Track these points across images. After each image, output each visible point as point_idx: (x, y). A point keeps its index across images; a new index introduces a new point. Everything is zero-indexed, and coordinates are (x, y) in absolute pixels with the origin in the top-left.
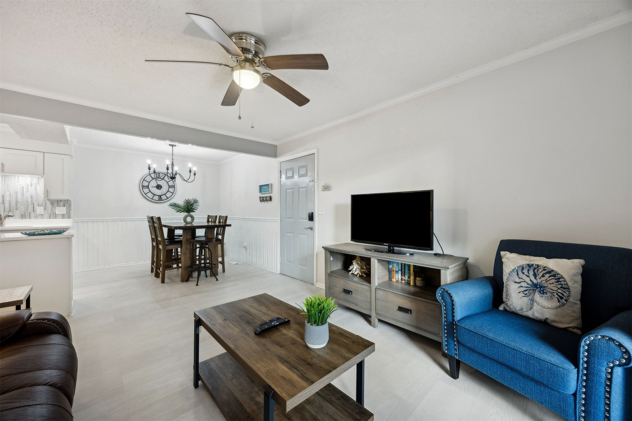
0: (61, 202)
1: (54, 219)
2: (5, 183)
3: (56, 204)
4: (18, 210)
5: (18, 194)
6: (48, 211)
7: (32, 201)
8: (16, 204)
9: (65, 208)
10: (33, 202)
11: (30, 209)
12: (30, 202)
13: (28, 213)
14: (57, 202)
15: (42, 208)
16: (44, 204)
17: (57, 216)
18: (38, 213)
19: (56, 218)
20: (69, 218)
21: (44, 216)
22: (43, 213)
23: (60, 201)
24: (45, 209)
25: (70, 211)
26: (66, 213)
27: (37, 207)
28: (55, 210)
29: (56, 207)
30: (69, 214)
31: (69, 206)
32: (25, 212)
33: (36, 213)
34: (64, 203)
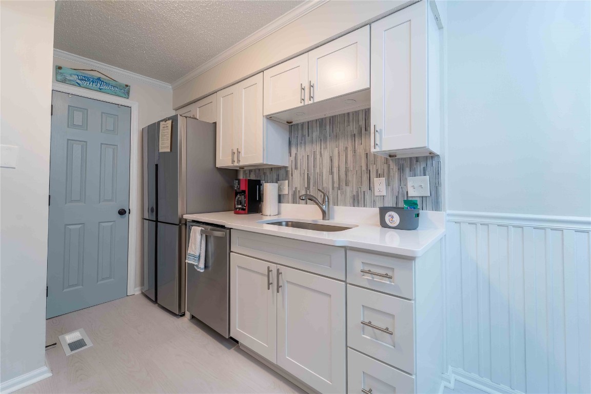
0: (418, 163)
3: (407, 170)
4: (348, 186)
6: (393, 189)
7: (367, 166)
8: (346, 173)
9: (426, 179)
10: (369, 167)
11: (365, 186)
12: (364, 168)
13: (362, 193)
14: (410, 165)
15: (383, 180)
16: (386, 171)
18: (377, 193)
20: (437, 208)
21: (385, 200)
22: (384, 193)
23: (415, 162)
24: (388, 184)
25: (440, 188)
26: (428, 194)
27: (375, 179)
28: (406, 185)
29: (408, 178)
30: (437, 196)
31: (436, 174)
32: (357, 192)
33: (374, 193)
34: (423, 165)
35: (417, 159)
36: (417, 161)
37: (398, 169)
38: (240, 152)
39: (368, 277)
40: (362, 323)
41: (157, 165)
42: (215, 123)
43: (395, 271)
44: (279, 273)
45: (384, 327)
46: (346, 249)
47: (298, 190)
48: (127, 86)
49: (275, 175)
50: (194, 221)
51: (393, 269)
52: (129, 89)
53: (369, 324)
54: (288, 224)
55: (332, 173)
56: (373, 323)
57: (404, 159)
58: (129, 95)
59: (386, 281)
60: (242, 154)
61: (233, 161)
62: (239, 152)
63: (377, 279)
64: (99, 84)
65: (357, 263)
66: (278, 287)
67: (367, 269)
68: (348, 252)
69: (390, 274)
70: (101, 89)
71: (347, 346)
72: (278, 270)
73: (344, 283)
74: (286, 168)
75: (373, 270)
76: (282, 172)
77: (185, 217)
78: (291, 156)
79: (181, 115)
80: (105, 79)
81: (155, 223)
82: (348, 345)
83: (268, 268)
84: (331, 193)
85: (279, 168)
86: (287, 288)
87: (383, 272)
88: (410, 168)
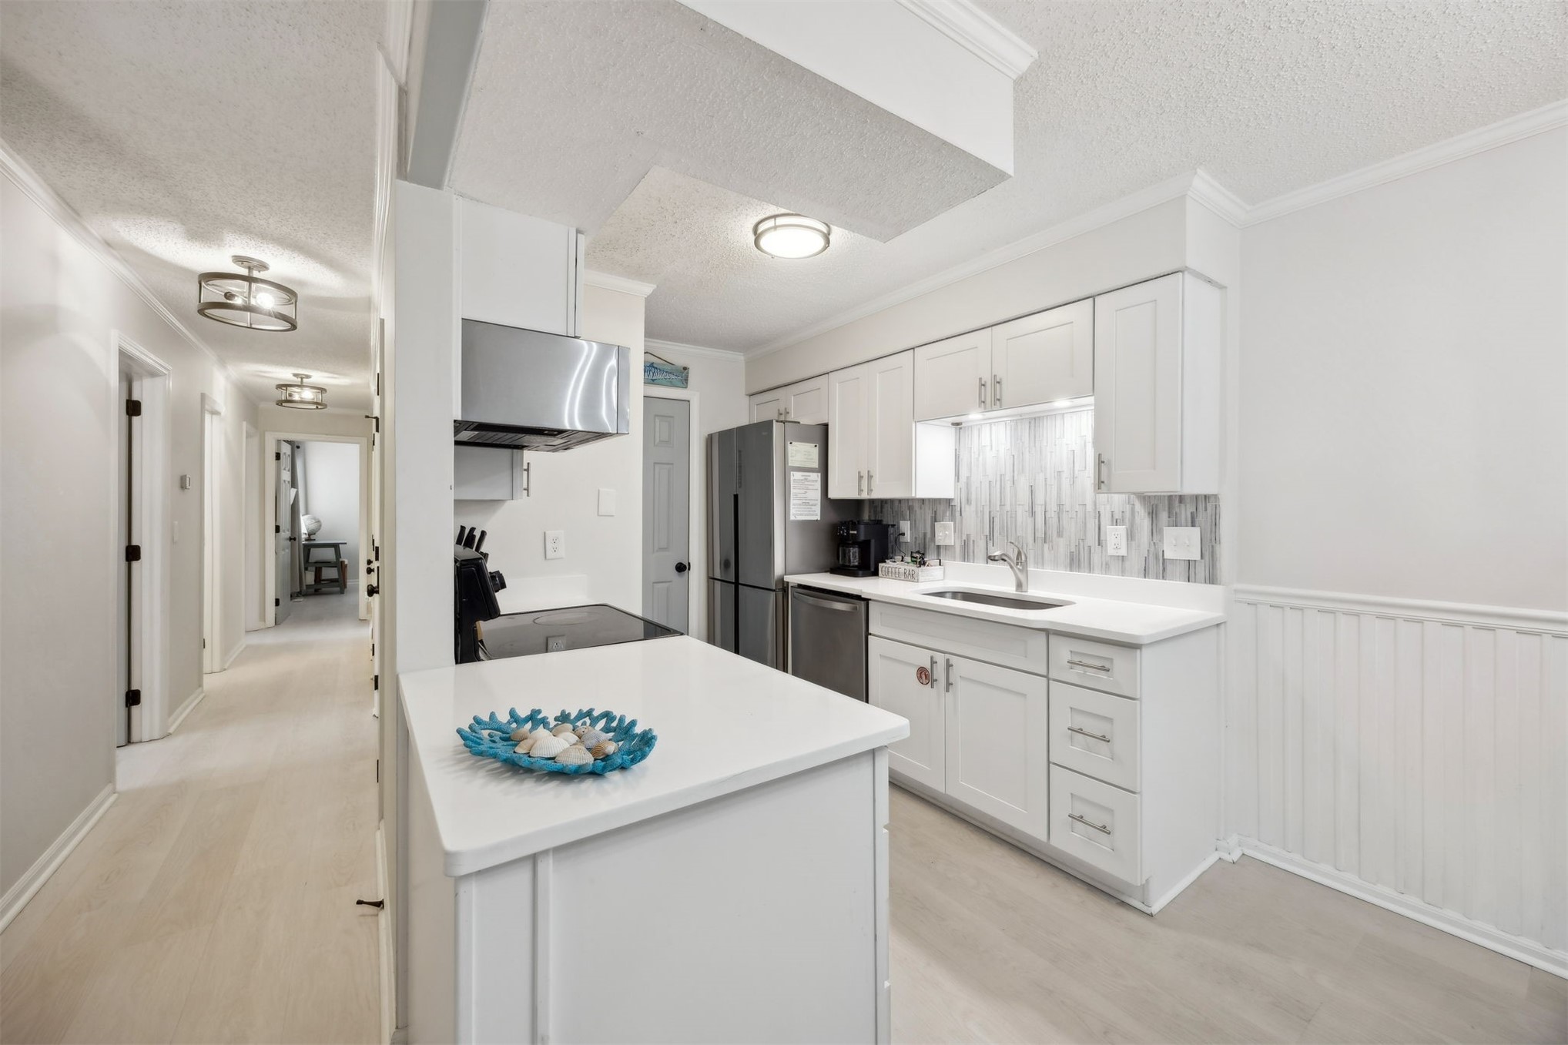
0: (1183, 505)
1: (1157, 578)
2: (1035, 446)
3: (1164, 516)
4: (1062, 537)
5: (1064, 475)
6: (1139, 546)
7: (1095, 505)
8: (1058, 513)
9: (1195, 532)
10: (1098, 507)
11: (1091, 538)
12: (1090, 508)
13: (1086, 548)
14: (1169, 508)
15: (1122, 529)
16: (1128, 515)
17: (1169, 567)
18: (1111, 551)
19: (1163, 578)
20: (1212, 579)
21: (1127, 564)
22: (1123, 552)
23: (1177, 503)
24: (1131, 536)
25: (1217, 547)
26: (1198, 557)
27: (1108, 527)
28: (1161, 540)
29: (1164, 528)
30: (1213, 560)
31: (1211, 525)
32: (1078, 546)
33: (1106, 551)
34: (1191, 509)
35: (1181, 499)
36: (1180, 502)
37: (1149, 513)
38: (872, 477)
39: (1079, 670)
40: (1069, 729)
41: (736, 497)
42: (826, 426)
43: (1114, 661)
44: (949, 665)
45: (1100, 734)
46: (1048, 632)
47: (972, 538)
48: (685, 369)
49: (930, 512)
50: (800, 586)
51: (1111, 660)
52: (688, 373)
53: (1080, 731)
54: (955, 595)
55: (1033, 513)
56: (1086, 730)
57: (1159, 498)
58: (687, 383)
59: (1103, 675)
60: (876, 481)
61: (860, 491)
62: (870, 477)
63: (1091, 672)
64: (651, 374)
65: (1063, 651)
66: (949, 684)
67: (1077, 659)
68: (1051, 637)
69: (1107, 666)
70: (653, 380)
71: (1049, 762)
72: (948, 660)
73: (1045, 679)
74: (949, 501)
75: (1085, 661)
76: (941, 508)
77: (787, 578)
78: (958, 481)
79: (777, 421)
80: (658, 364)
81: (733, 586)
82: (1050, 760)
83: (932, 658)
84: (1030, 546)
85: (935, 502)
86: (960, 686)
87: (1098, 663)
88: (1169, 513)
